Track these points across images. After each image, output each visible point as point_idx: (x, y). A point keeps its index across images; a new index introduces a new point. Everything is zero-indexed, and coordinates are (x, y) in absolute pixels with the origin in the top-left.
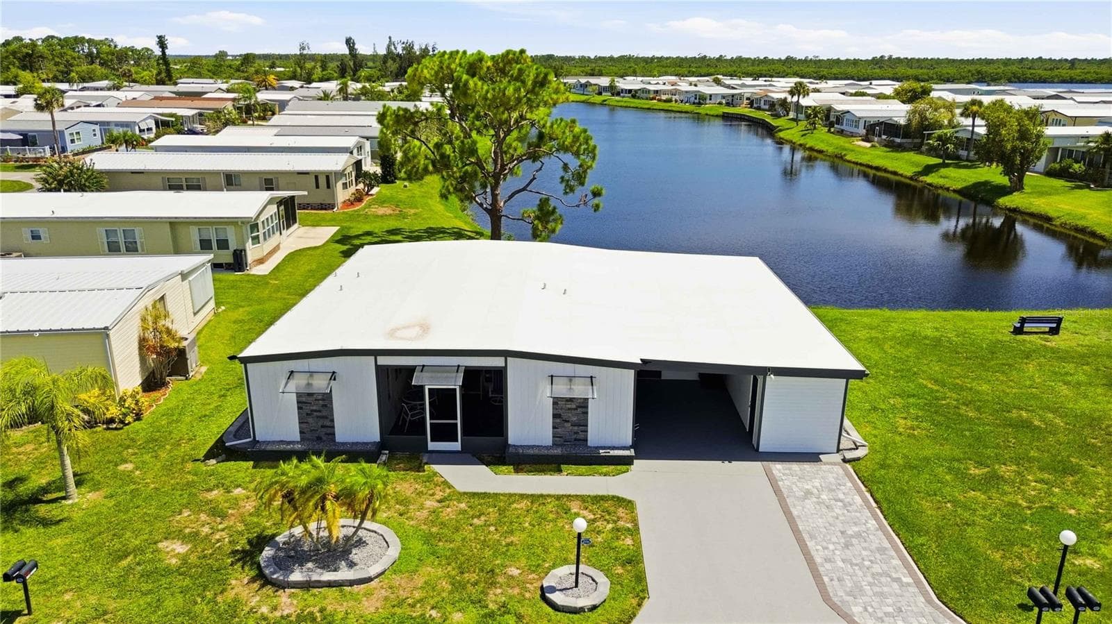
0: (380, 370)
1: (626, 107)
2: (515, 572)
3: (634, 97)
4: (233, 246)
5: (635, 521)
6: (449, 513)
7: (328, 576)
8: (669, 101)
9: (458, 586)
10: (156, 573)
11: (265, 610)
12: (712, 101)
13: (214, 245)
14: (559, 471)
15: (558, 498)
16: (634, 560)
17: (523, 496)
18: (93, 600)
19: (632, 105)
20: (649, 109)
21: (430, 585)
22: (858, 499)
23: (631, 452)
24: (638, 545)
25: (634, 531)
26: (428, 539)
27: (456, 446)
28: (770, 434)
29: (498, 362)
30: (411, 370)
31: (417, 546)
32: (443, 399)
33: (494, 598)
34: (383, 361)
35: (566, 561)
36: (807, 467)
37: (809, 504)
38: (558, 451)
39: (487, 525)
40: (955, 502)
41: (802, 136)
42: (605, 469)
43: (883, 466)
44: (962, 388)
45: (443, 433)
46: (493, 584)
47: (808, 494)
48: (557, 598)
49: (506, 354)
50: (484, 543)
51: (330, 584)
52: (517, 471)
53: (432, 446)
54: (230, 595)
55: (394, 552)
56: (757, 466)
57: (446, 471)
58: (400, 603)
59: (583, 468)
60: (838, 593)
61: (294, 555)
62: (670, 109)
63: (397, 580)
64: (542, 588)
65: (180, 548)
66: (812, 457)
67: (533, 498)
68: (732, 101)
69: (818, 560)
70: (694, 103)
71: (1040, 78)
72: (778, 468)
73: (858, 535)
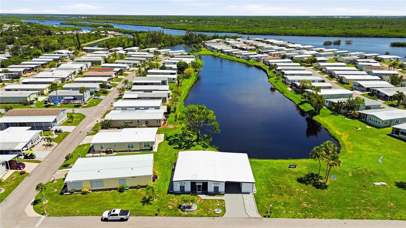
0: (191, 182)
1: (226, 59)
2: (211, 209)
3: (228, 54)
4: (150, 146)
5: (225, 203)
6: (202, 202)
7: (190, 210)
8: (239, 58)
9: (205, 211)
10: (170, 210)
11: (184, 214)
12: (252, 59)
13: (147, 146)
14: (215, 196)
15: (215, 200)
16: (224, 208)
17: (211, 200)
18: (164, 213)
19: (228, 58)
20: (233, 60)
21: (201, 211)
22: (253, 200)
23: (224, 193)
24: (225, 206)
25: (224, 204)
26: (200, 205)
27: (201, 192)
28: (243, 190)
29: (207, 181)
30: (195, 182)
31: (199, 206)
32: (199, 186)
33: (209, 212)
34: (191, 181)
35: (216, 208)
36: (248, 195)
37: (247, 200)
38: (214, 193)
39: (207, 204)
40: (265, 200)
41: (275, 82)
42: (221, 195)
43: (258, 195)
44: (274, 180)
45: (199, 190)
46: (208, 211)
47: (247, 199)
48: (216, 212)
49: (208, 181)
50: (207, 206)
51: (190, 211)
52: (209, 196)
53: (198, 192)
54: (179, 212)
55: (197, 207)
56: (241, 195)
57: (200, 196)
58: (199, 213)
59: (218, 195)
60: (247, 212)
61: (185, 208)
62: (239, 61)
63: (197, 210)
64: (214, 212)
65: (171, 207)
66: (249, 193)
67: (212, 200)
68: (258, 60)
69: (246, 208)
70: (247, 59)
71: (366, 35)
72: (244, 195)
73: (251, 205)
